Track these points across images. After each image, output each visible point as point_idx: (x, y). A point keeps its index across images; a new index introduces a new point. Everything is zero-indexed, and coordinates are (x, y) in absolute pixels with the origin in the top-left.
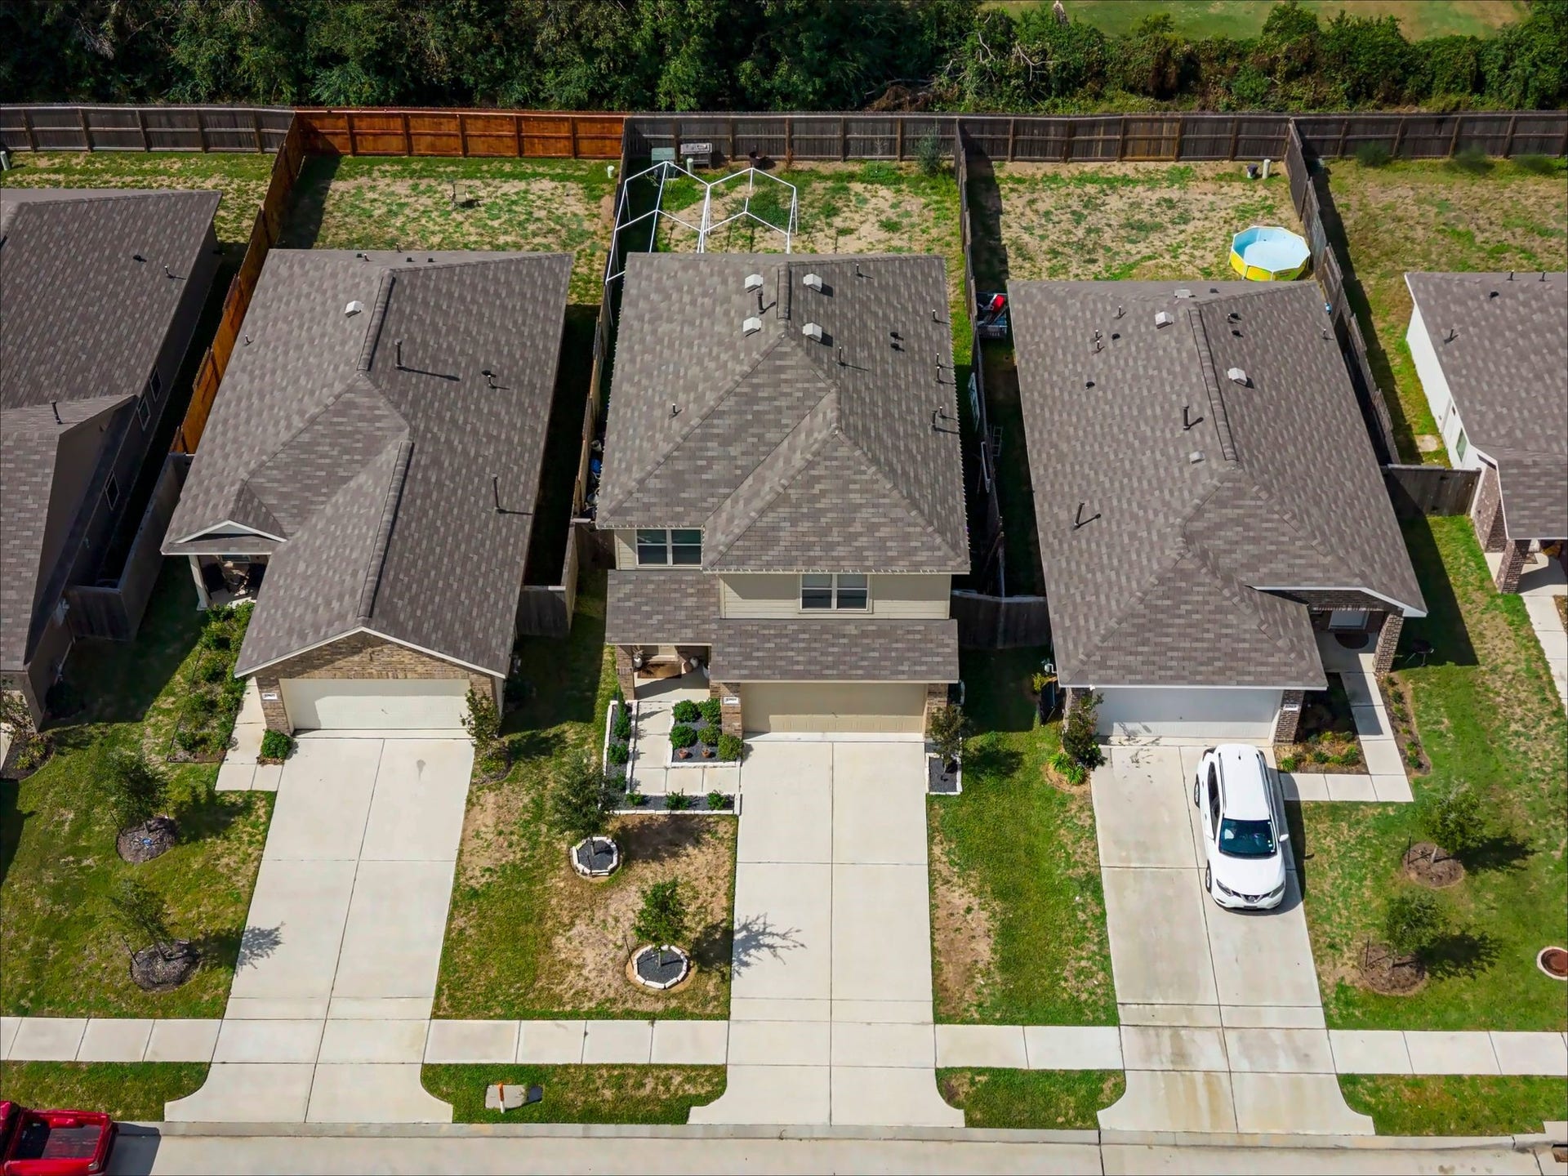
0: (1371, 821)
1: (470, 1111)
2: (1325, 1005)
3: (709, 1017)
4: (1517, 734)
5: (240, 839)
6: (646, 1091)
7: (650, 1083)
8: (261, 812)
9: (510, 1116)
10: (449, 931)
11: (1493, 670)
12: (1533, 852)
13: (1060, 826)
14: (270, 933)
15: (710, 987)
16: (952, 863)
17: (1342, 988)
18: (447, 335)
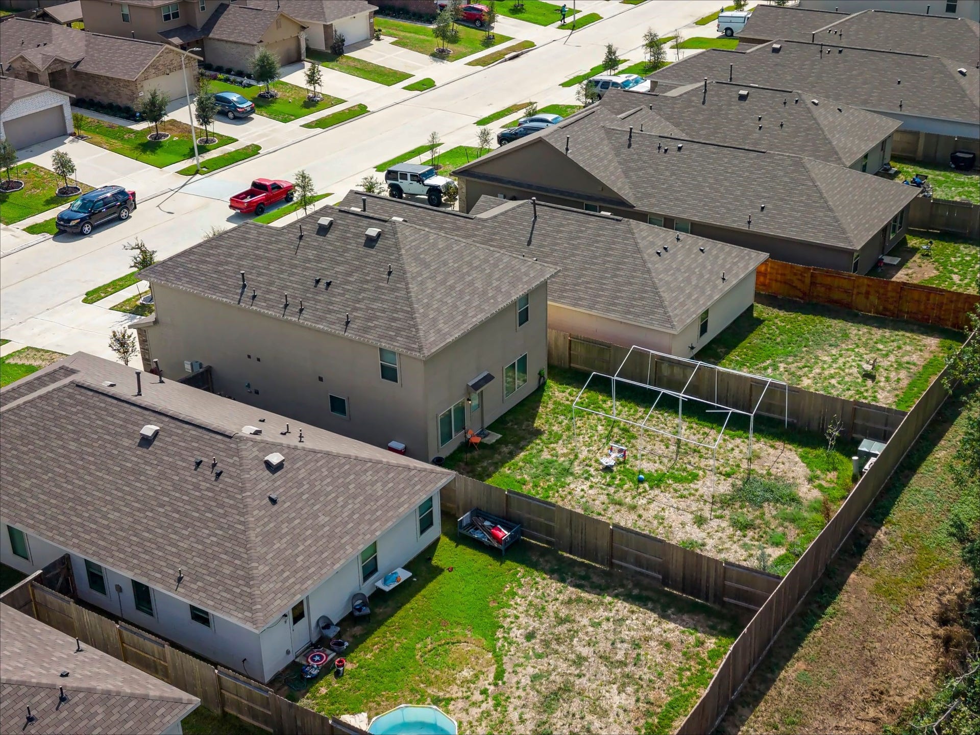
18: (568, 244)
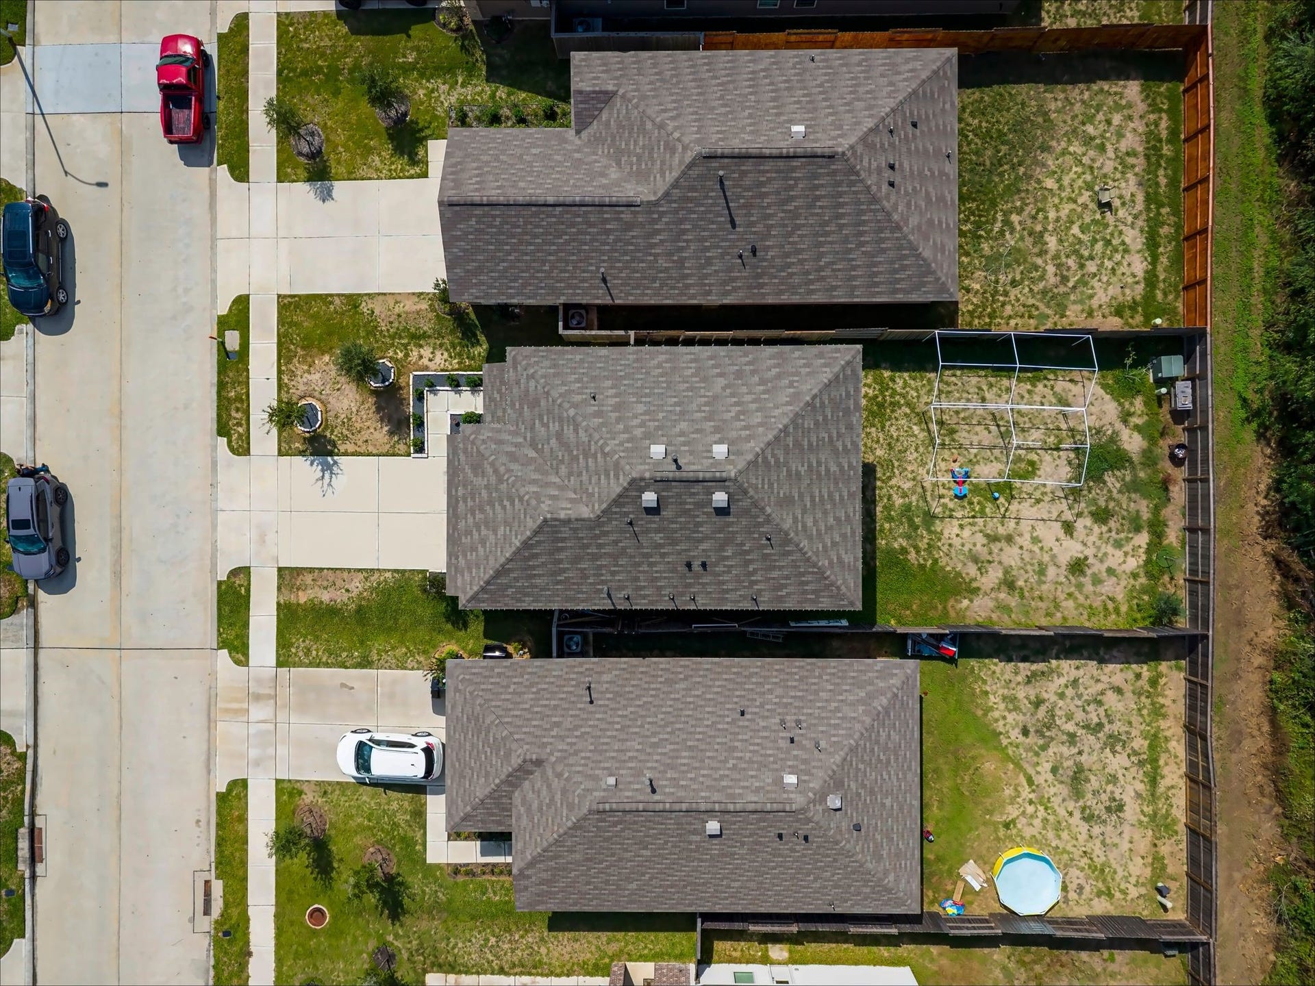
0: (410, 834)
1: (223, 324)
2: (290, 781)
3: (279, 445)
4: (487, 940)
5: (392, 163)
6: (234, 414)
7: (239, 415)
8: (412, 172)
9: (222, 344)
10: (331, 295)
11: (542, 939)
12: (393, 924)
13: (408, 648)
14: (330, 196)
15: (297, 445)
16: (379, 584)
17: (300, 793)
18: (783, 211)
